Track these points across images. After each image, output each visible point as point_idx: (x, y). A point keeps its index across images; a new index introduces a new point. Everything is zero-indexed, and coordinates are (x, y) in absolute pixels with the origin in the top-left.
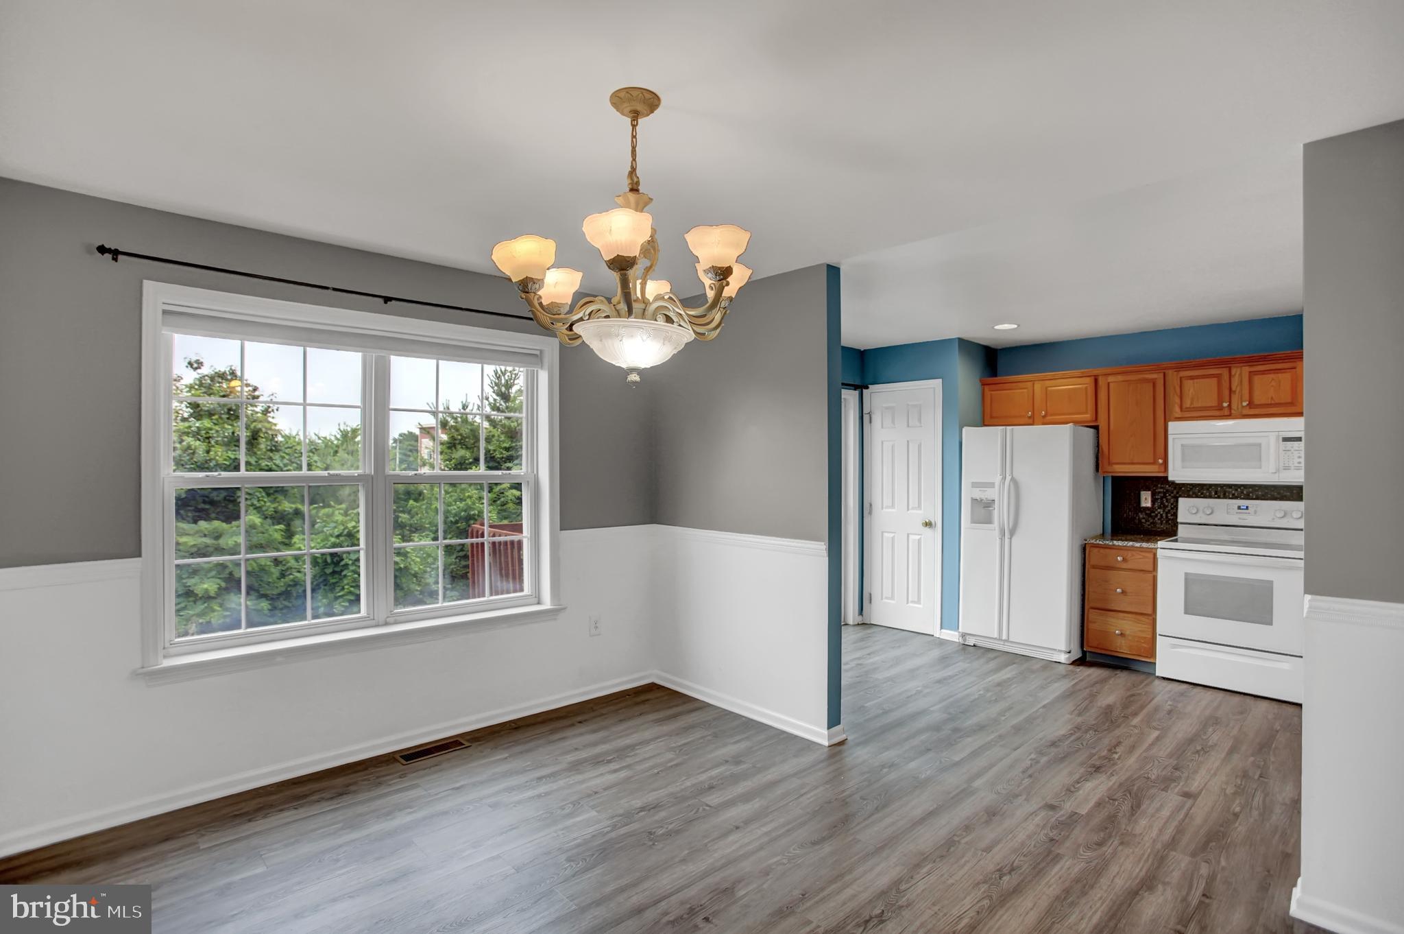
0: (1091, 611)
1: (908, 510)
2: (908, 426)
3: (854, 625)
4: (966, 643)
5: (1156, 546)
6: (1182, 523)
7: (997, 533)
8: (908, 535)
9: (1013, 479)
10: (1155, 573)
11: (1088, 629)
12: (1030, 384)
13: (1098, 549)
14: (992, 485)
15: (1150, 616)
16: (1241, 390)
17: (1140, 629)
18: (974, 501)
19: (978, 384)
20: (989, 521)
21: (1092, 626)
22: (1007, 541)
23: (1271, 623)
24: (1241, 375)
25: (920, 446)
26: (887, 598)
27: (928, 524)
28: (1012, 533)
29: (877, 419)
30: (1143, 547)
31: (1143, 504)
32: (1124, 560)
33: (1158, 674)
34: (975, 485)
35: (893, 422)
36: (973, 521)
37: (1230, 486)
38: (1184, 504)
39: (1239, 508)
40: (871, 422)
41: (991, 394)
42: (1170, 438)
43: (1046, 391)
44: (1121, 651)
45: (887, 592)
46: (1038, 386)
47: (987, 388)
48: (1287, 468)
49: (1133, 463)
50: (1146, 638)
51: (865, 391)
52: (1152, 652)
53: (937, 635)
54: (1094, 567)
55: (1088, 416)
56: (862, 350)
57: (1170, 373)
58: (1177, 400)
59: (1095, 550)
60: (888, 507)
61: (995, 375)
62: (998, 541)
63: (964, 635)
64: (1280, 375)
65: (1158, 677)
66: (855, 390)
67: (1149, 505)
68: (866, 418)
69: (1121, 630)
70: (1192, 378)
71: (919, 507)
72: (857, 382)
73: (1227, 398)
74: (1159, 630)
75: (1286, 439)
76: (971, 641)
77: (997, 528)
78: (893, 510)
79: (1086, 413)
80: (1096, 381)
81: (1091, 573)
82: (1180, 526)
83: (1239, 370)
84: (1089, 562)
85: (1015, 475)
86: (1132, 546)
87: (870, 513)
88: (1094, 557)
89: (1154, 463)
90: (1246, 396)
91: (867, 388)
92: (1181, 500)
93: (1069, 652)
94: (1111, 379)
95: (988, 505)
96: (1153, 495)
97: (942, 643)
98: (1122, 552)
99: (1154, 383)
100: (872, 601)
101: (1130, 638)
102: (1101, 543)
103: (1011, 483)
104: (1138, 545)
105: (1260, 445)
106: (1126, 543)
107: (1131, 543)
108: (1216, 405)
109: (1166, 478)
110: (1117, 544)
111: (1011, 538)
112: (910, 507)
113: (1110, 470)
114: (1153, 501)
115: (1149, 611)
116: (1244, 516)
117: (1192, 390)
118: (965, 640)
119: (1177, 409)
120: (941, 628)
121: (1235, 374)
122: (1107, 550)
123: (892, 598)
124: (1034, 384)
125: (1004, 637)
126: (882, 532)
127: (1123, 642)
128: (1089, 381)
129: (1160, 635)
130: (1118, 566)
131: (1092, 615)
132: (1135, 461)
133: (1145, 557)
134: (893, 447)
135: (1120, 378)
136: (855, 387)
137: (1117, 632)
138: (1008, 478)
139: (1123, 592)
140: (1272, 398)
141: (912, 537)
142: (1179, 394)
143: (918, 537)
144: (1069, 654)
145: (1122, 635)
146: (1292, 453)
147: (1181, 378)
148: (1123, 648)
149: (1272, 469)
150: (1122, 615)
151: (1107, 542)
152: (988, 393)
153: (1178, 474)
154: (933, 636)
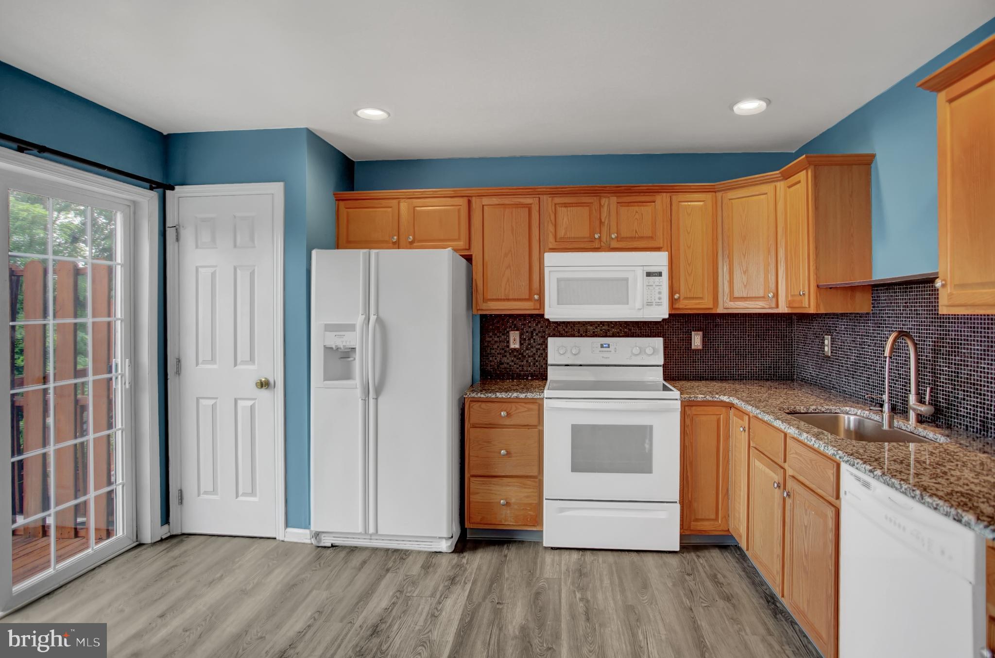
0: (472, 479)
1: (235, 365)
2: (235, 246)
3: (154, 544)
4: (322, 544)
5: (541, 396)
6: (552, 365)
7: (358, 392)
8: (236, 401)
9: (379, 320)
10: (540, 428)
11: (469, 503)
12: (395, 201)
13: (480, 403)
14: (351, 328)
15: (536, 480)
16: (609, 221)
17: (526, 494)
18: (328, 349)
19: (333, 199)
20: (347, 375)
21: (474, 498)
22: (372, 402)
23: (650, 472)
24: (609, 205)
25: (252, 274)
26: (206, 493)
27: (264, 384)
28: (378, 391)
29: (188, 235)
30: (528, 398)
31: (512, 346)
32: (509, 415)
33: (546, 544)
34: (329, 328)
35: (214, 239)
36: (326, 378)
37: (591, 323)
38: (555, 345)
39: (602, 346)
40: (178, 239)
41: (348, 213)
42: (547, 270)
43: (414, 214)
44: (506, 523)
45: (206, 483)
46: (404, 205)
47: (342, 203)
48: (649, 304)
49: (508, 300)
50: (531, 504)
51: (168, 192)
52: (537, 518)
53: (280, 537)
54: (474, 426)
55: (461, 244)
56: (165, 134)
57: (544, 198)
58: (551, 228)
59: (476, 406)
60: (205, 362)
61: (352, 188)
62: (360, 403)
63: (317, 535)
64: (642, 208)
65: (546, 548)
66: (151, 189)
67: (517, 346)
68: (170, 234)
69: (506, 499)
70: (566, 205)
71: (252, 360)
72: (158, 178)
73: (598, 230)
74: (546, 495)
75: (649, 274)
76: (327, 541)
77: (359, 386)
78: (215, 367)
79: (459, 239)
80: (469, 202)
81: (470, 433)
82: (549, 368)
83: (607, 200)
84: (469, 421)
85: (381, 314)
86: (517, 398)
87: (178, 372)
88: (475, 414)
89: (530, 299)
90: (614, 228)
91: (172, 188)
92: (551, 340)
93: (452, 537)
94: (486, 201)
95: (347, 354)
96: (521, 335)
97: (288, 549)
98: (505, 405)
99: (529, 207)
100: (184, 501)
101: (516, 507)
102: (482, 396)
103: (377, 326)
104: (522, 396)
105: (627, 280)
106: (510, 394)
107: (515, 395)
108: (588, 235)
109: (542, 316)
110: (500, 396)
111: (377, 399)
112: (239, 361)
113: (484, 308)
114: (522, 341)
115: (534, 472)
116: (606, 355)
117: (565, 219)
118: (320, 541)
119: (551, 238)
120: (287, 525)
121: (604, 204)
122: (489, 404)
123: (214, 491)
124: (399, 203)
125: (372, 530)
126: (198, 399)
127: (508, 512)
128: (463, 202)
129: (546, 499)
130: (501, 422)
131: (473, 485)
132: (511, 297)
133: (529, 410)
134: (213, 275)
135: (495, 200)
136: (153, 185)
137: (502, 501)
138: (373, 318)
139: (508, 454)
140: (636, 232)
141: (241, 403)
142: (553, 221)
143: (250, 403)
144: (452, 539)
145: (508, 504)
146: (654, 288)
147: (555, 204)
148: (507, 519)
149: (638, 305)
150: (506, 480)
151: (490, 395)
152: (343, 211)
153: (554, 312)
154: (275, 538)
